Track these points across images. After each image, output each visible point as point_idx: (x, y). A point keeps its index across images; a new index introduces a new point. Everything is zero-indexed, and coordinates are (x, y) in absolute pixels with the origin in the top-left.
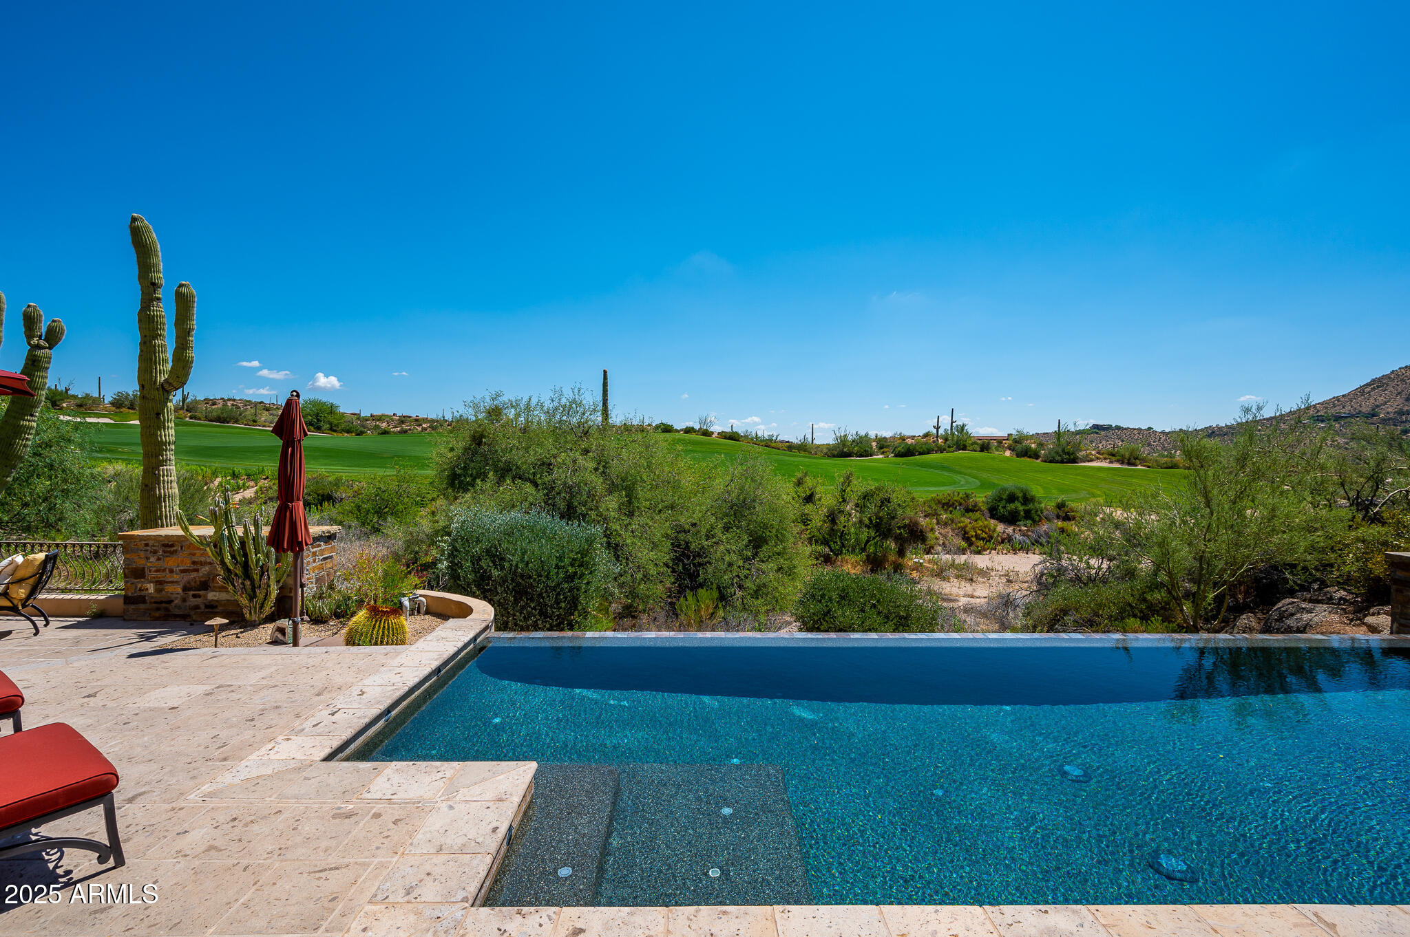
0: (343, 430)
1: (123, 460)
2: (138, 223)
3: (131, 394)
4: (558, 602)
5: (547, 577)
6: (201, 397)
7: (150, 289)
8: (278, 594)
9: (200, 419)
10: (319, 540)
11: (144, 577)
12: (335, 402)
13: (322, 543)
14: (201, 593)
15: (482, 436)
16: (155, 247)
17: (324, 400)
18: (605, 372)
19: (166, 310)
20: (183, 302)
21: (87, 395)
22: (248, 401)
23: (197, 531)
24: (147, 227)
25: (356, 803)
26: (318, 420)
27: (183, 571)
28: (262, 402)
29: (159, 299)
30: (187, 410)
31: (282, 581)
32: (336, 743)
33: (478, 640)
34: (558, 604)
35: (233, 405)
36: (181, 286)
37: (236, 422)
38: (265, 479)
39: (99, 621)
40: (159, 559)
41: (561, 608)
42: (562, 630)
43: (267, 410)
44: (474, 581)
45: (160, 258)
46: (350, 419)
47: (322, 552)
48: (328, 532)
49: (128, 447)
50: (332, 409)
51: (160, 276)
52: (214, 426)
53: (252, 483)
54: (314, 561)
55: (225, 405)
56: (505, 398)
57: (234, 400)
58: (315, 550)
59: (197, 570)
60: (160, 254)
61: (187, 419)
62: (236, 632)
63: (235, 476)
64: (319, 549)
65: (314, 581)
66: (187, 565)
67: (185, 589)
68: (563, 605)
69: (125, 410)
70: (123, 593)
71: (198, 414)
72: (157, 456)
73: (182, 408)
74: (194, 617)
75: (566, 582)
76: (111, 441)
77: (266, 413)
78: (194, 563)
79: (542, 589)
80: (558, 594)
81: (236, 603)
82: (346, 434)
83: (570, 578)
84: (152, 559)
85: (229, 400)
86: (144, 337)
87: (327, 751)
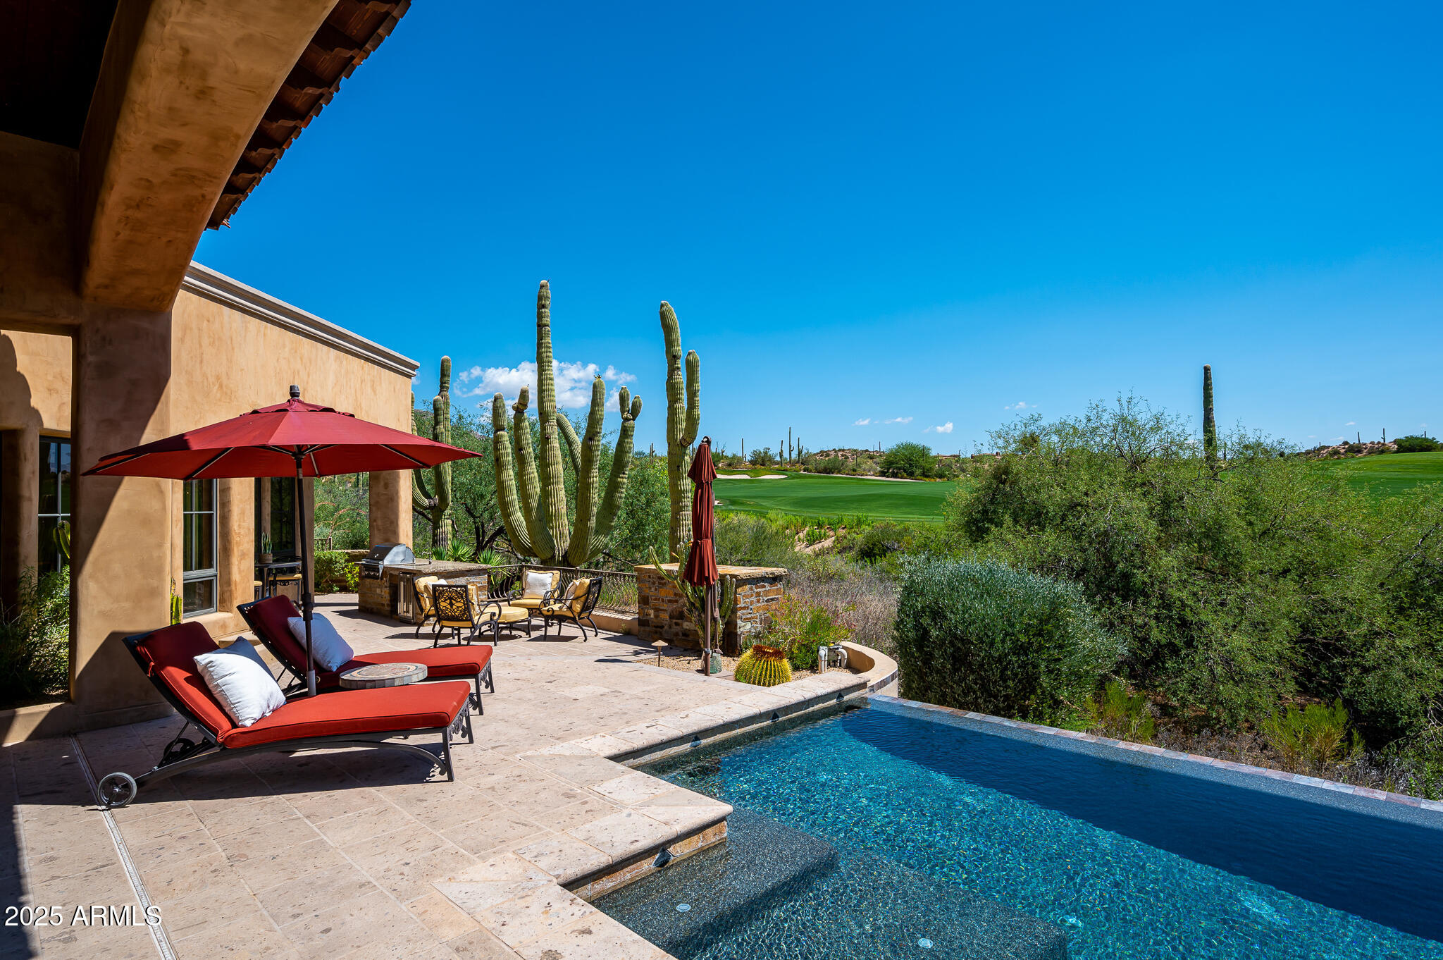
0: (936, 476)
1: (745, 511)
2: (664, 308)
3: (762, 451)
4: (1004, 679)
5: (992, 644)
6: (814, 450)
7: (673, 358)
8: (724, 629)
9: (811, 471)
10: (763, 581)
11: (648, 604)
12: (927, 445)
13: (766, 584)
14: (679, 621)
15: (1006, 472)
16: (675, 325)
17: (915, 443)
18: (1207, 370)
19: (682, 377)
20: (691, 367)
21: (734, 455)
22: (855, 451)
23: (664, 567)
24: (670, 310)
25: (586, 791)
26: (910, 465)
27: (670, 601)
28: (867, 451)
29: (678, 368)
30: (802, 463)
31: (727, 617)
32: (625, 747)
33: (846, 698)
34: (1005, 681)
35: (842, 456)
36: (689, 354)
37: (839, 472)
38: (843, 528)
39: (628, 638)
40: (656, 590)
41: (1009, 687)
42: (1011, 717)
43: (871, 458)
44: (915, 640)
45: (678, 334)
46: (948, 462)
47: (767, 593)
48: (772, 573)
49: (755, 500)
50: (924, 452)
51: (679, 349)
52: (821, 477)
53: (832, 533)
54: (758, 601)
55: (837, 456)
56: (1044, 423)
57: (843, 450)
58: (759, 590)
59: (677, 601)
60: (679, 330)
61: (802, 472)
62: (689, 658)
63: (820, 526)
64: (763, 589)
65: (758, 620)
66: (671, 597)
67: (671, 617)
68: (1010, 683)
69: (758, 466)
70: (637, 616)
71: (810, 467)
72: (678, 503)
73: (798, 462)
74: (676, 643)
75: (1014, 654)
76: (743, 494)
77: (870, 461)
78: (676, 594)
79: (983, 659)
80: (1006, 668)
81: (696, 631)
82: (938, 480)
83: (1022, 649)
84: (653, 589)
85: (840, 450)
86: (670, 402)
87: (614, 751)
